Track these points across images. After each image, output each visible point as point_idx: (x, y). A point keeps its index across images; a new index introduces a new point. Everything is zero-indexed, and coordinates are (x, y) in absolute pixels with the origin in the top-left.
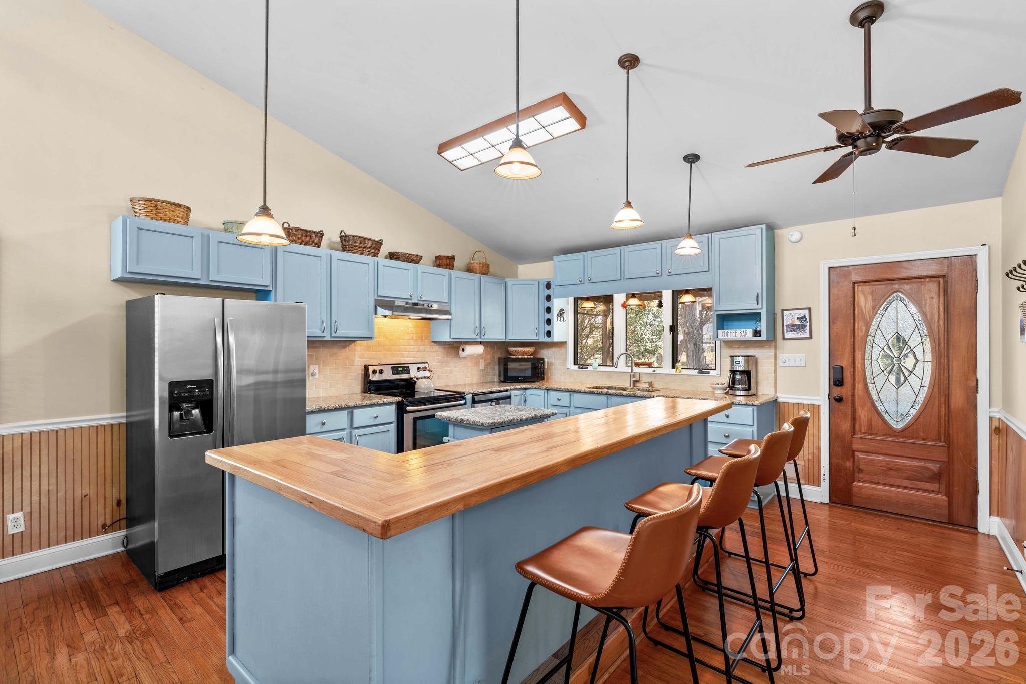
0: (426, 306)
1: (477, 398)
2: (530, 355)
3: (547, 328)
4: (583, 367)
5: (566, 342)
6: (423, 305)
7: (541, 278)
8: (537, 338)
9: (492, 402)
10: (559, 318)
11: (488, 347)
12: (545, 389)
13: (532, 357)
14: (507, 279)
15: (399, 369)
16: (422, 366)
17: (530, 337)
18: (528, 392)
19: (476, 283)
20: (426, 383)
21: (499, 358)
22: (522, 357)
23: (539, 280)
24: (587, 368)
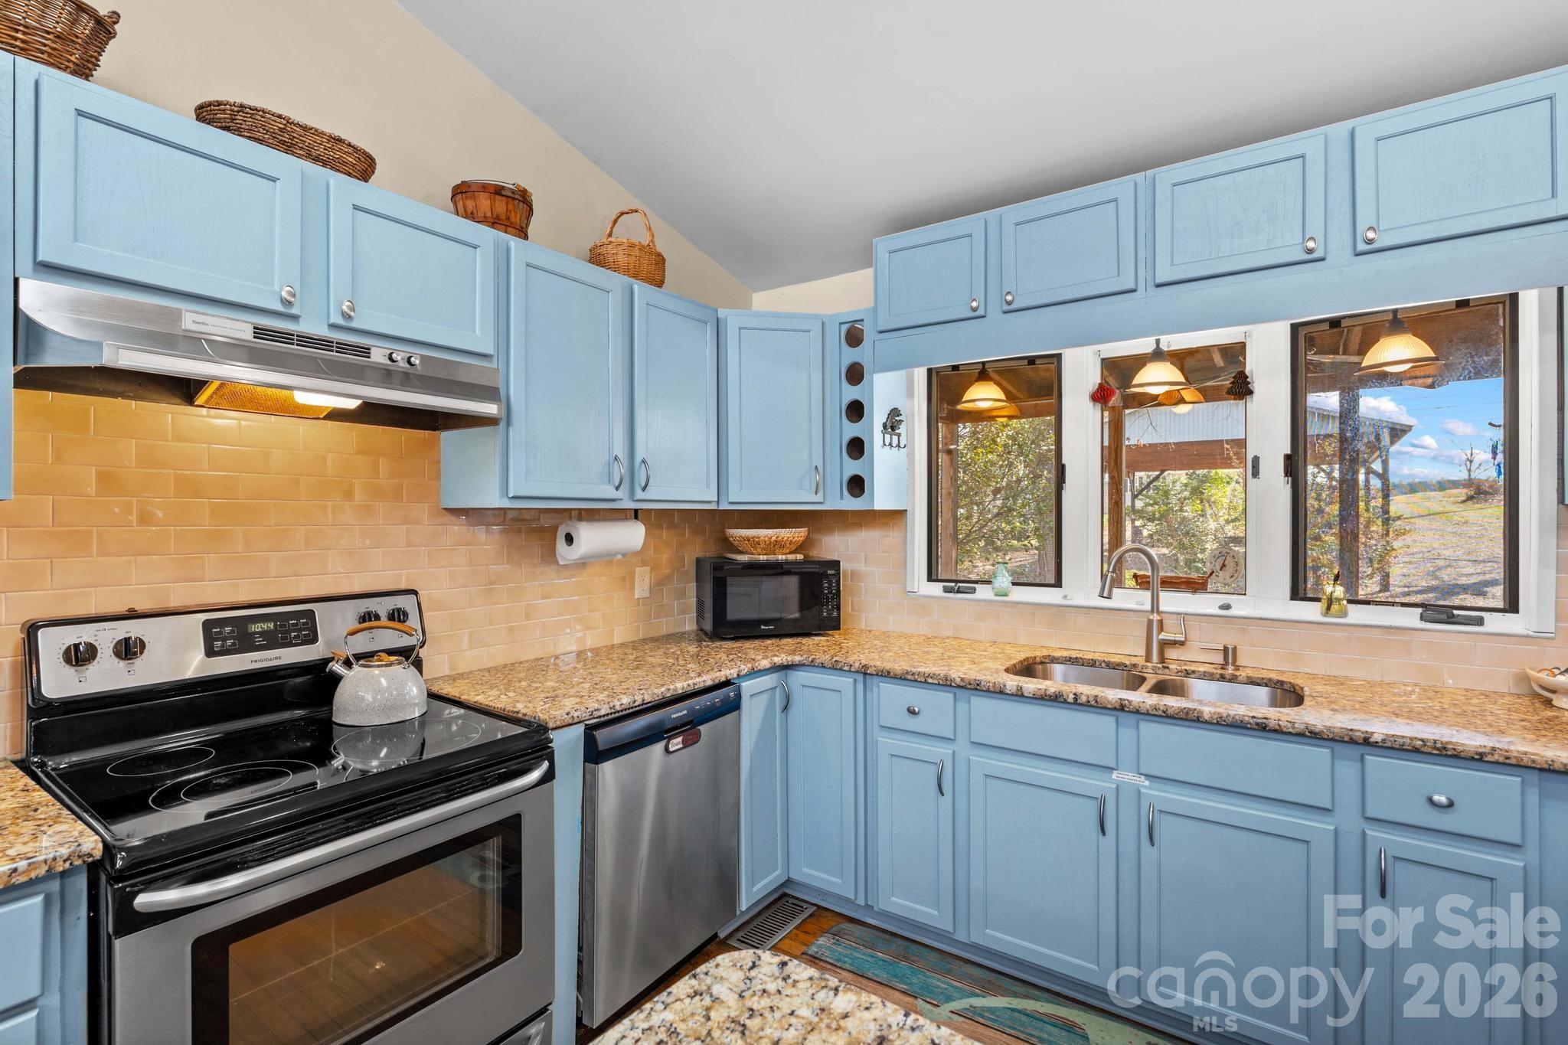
0: (378, 356)
1: (602, 736)
2: (795, 552)
3: (853, 467)
4: (959, 586)
5: (906, 510)
6: (365, 351)
7: (831, 312)
8: (819, 498)
9: (670, 738)
10: (887, 437)
11: (660, 527)
12: (857, 672)
13: (800, 557)
14: (722, 313)
15: (256, 628)
16: (383, 606)
17: (800, 496)
18: (799, 677)
19: (614, 305)
20: (384, 682)
21: (699, 561)
22: (771, 557)
23: (827, 321)
24: (973, 591)
